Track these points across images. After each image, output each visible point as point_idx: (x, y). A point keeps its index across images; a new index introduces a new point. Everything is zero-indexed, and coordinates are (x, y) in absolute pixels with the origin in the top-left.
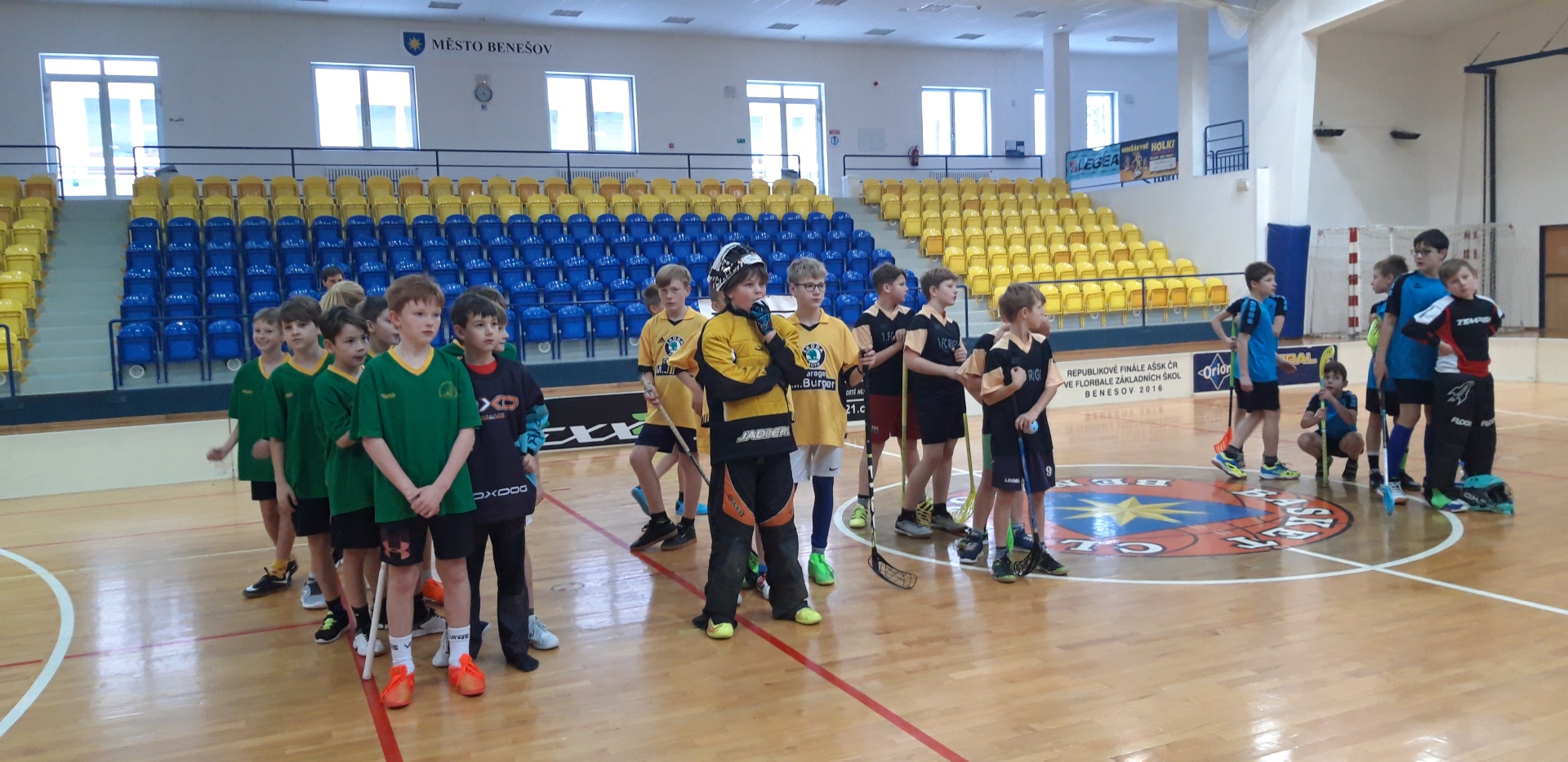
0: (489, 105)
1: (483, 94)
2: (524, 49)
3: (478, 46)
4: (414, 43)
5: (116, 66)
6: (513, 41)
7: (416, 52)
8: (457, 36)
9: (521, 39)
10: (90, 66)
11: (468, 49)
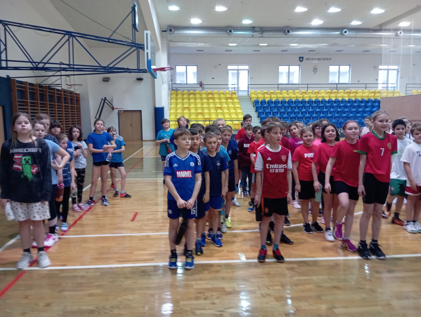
0: (316, 73)
1: (315, 70)
2: (326, 59)
3: (315, 59)
4: (301, 59)
5: (240, 67)
6: (323, 58)
7: (301, 61)
8: (311, 57)
9: (325, 57)
10: (236, 67)
11: (313, 60)
